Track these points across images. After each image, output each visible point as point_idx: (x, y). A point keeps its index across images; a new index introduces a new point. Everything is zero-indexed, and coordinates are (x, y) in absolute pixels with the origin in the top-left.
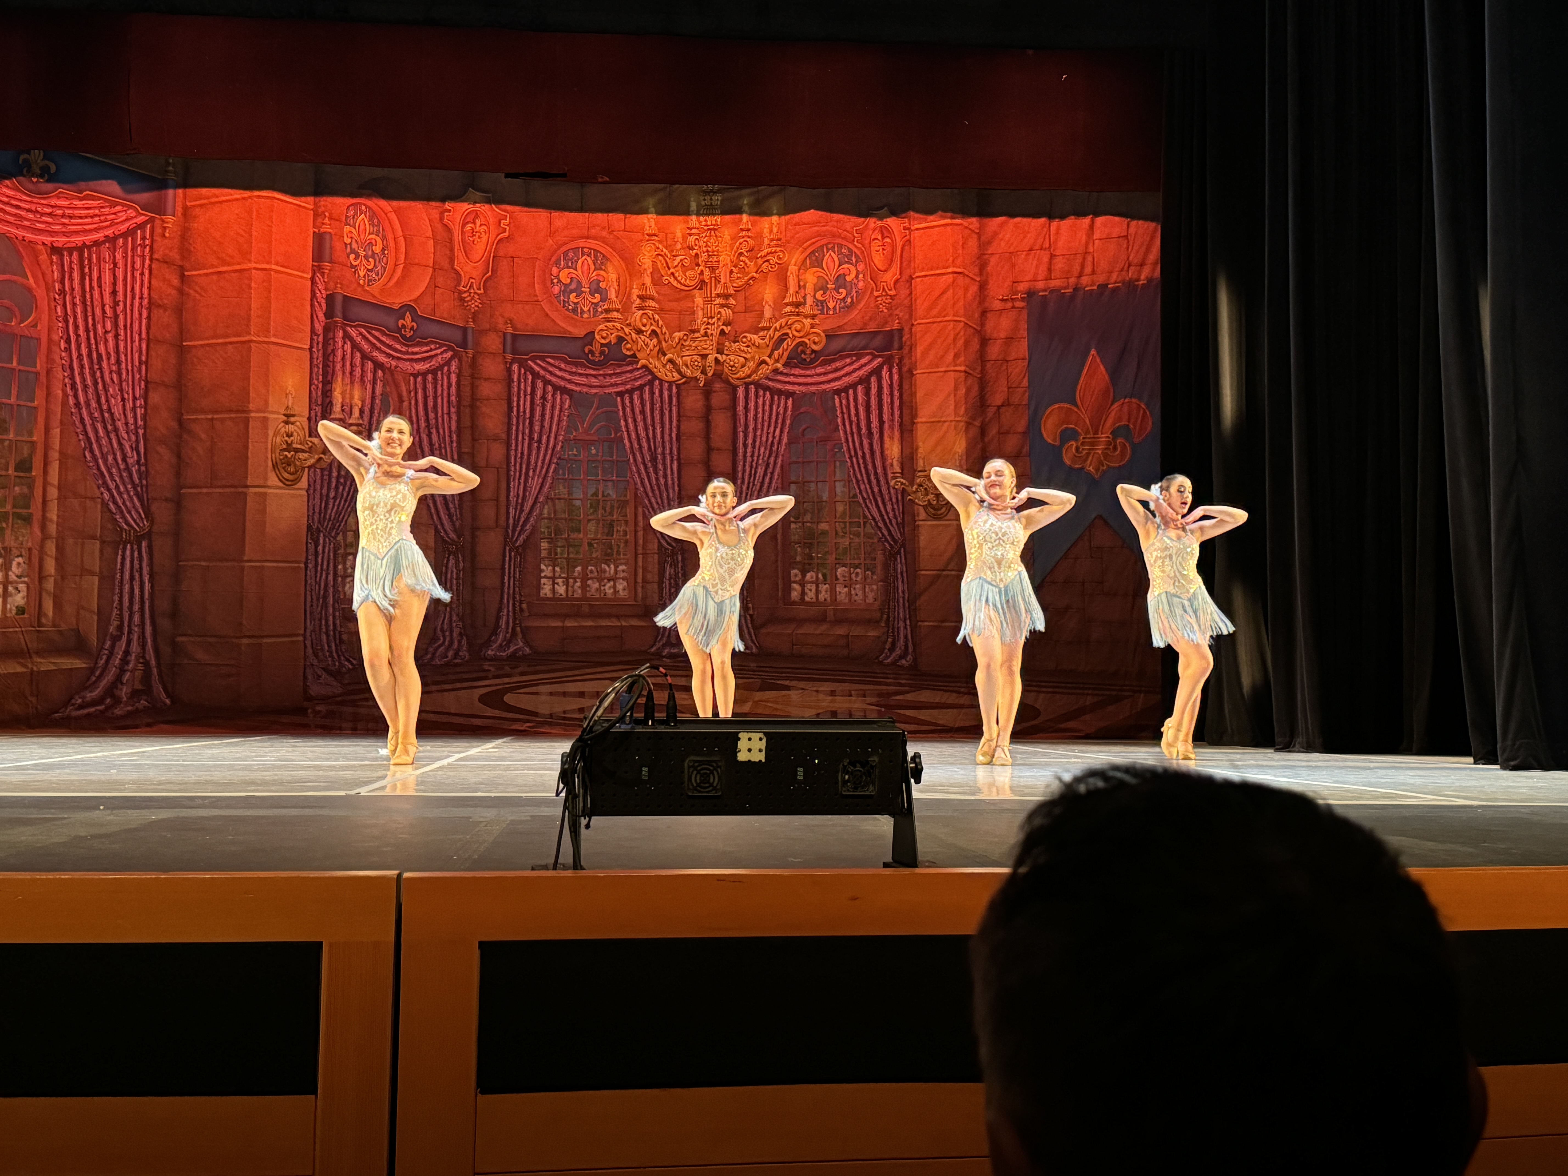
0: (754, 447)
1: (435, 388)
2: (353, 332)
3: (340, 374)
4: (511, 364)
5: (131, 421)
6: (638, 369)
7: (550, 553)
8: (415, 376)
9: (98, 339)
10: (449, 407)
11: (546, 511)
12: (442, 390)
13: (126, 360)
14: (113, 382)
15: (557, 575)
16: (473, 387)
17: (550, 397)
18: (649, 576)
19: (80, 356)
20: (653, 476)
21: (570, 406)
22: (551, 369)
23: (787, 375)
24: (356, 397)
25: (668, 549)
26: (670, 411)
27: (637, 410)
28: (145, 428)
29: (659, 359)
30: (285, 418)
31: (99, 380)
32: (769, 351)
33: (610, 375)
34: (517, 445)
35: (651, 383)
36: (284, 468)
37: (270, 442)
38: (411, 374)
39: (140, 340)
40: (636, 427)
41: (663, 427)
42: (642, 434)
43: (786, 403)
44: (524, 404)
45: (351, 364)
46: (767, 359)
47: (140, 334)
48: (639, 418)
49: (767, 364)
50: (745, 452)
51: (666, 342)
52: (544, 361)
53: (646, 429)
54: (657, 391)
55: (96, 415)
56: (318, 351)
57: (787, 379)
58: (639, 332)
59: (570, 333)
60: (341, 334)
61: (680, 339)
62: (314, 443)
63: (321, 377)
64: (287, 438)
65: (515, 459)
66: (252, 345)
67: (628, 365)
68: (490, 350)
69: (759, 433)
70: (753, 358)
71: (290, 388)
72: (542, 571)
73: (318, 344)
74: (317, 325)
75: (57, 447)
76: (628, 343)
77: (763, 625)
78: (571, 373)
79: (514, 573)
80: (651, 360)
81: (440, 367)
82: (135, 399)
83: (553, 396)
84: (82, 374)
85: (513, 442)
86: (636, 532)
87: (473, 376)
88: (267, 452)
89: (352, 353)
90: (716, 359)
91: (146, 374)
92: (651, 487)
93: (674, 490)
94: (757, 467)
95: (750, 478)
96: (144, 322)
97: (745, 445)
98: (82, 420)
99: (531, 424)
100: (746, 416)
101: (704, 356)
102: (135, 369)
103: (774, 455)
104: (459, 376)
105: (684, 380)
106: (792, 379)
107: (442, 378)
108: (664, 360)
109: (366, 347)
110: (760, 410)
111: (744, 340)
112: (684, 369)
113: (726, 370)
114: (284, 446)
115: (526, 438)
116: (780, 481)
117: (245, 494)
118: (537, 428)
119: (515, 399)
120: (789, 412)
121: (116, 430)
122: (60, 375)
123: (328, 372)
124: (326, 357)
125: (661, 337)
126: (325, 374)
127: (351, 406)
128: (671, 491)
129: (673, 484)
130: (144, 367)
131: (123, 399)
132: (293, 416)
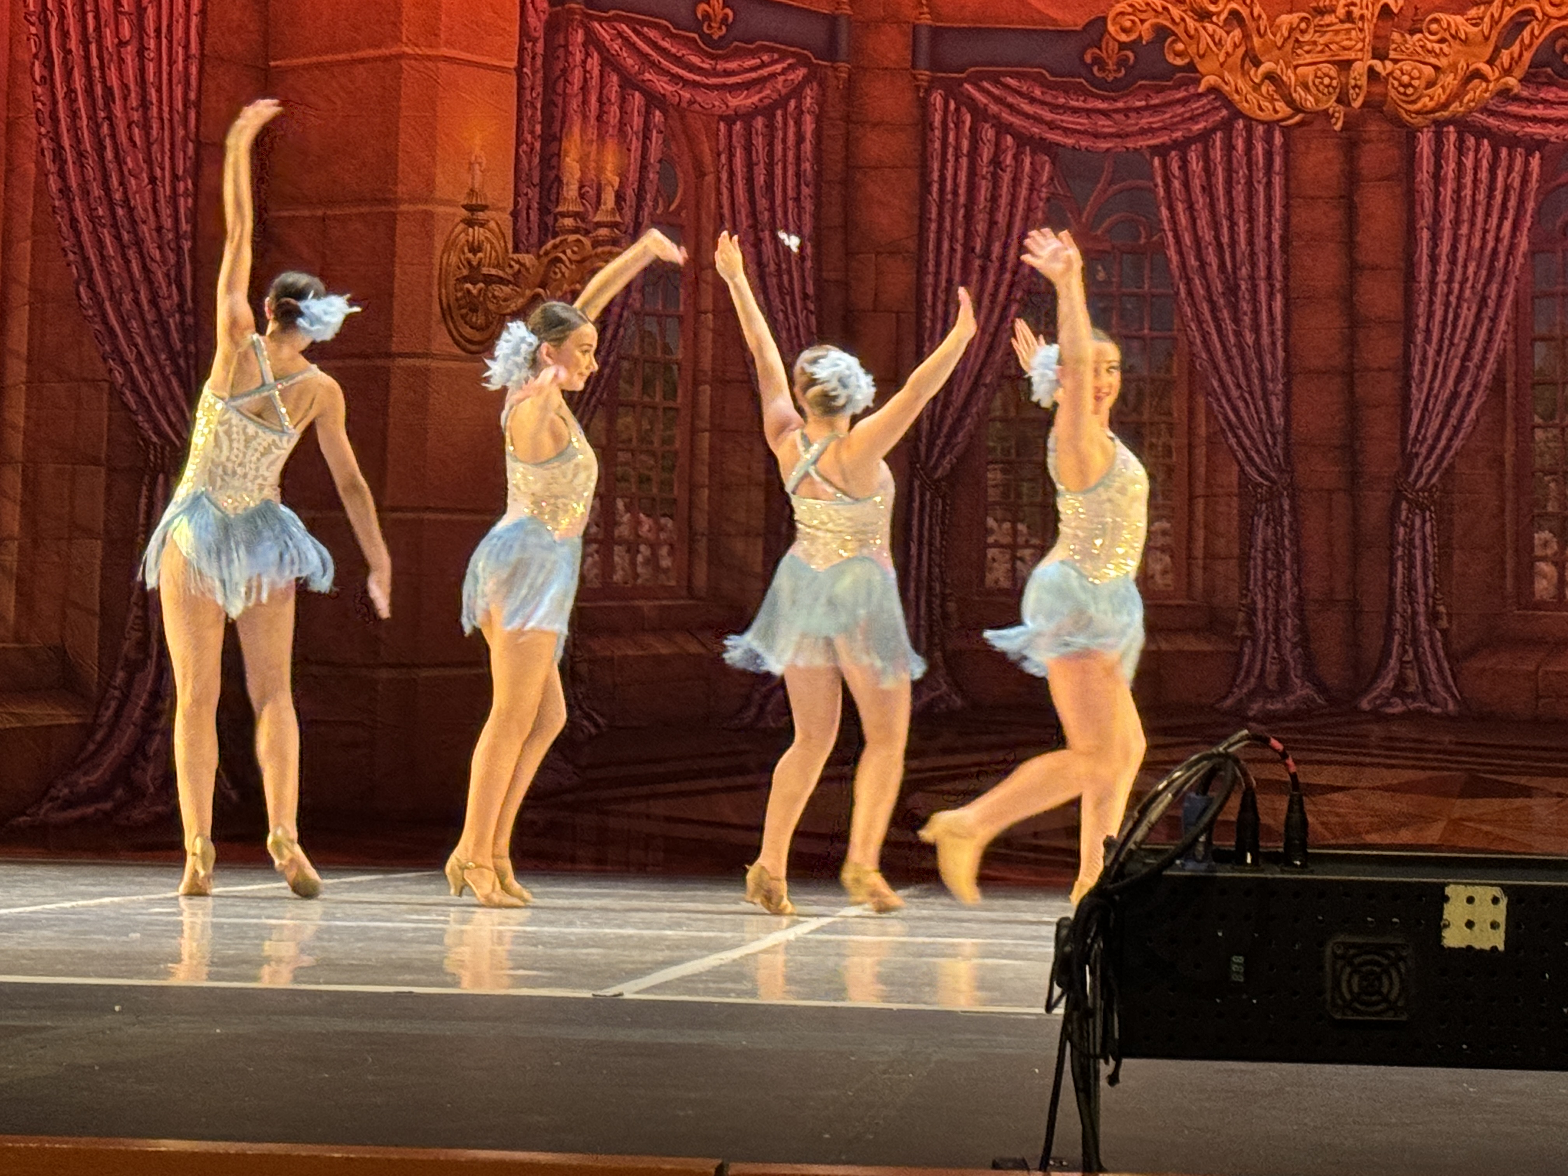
0: (1453, 262)
1: (771, 145)
2: (602, 31)
3: (577, 120)
4: (928, 91)
5: (168, 223)
6: (1200, 96)
7: (1005, 495)
8: (730, 121)
9: (106, 56)
10: (798, 185)
11: (998, 403)
12: (785, 150)
13: (160, 101)
14: (134, 144)
15: (1021, 540)
16: (849, 142)
17: (1009, 160)
18: (1221, 545)
19: (71, 92)
20: (1229, 326)
21: (1051, 179)
22: (1010, 99)
23: (1530, 102)
24: (609, 167)
25: (1260, 485)
26: (1269, 185)
27: (1196, 184)
28: (194, 238)
29: (1245, 73)
30: (465, 213)
31: (108, 142)
32: (1491, 49)
33: (1138, 110)
34: (938, 265)
35: (1227, 126)
36: (463, 317)
37: (436, 261)
38: (721, 118)
39: (187, 58)
40: (1193, 221)
41: (1251, 220)
42: (1208, 236)
43: (1527, 163)
44: (955, 175)
45: (600, 101)
46: (1486, 68)
47: (186, 47)
48: (1201, 202)
49: (1484, 78)
50: (1434, 273)
51: (1261, 36)
52: (996, 82)
53: (1216, 226)
54: (1240, 144)
55: (100, 212)
56: (534, 73)
57: (1529, 112)
58: (1204, 16)
59: (1054, 21)
60: (580, 36)
61: (1291, 30)
62: (522, 265)
63: (538, 128)
64: (470, 255)
65: (935, 294)
66: (403, 63)
67: (1177, 87)
68: (886, 63)
69: (1464, 230)
70: (1453, 67)
71: (477, 149)
72: (990, 532)
73: (533, 58)
74: (533, 20)
75: (26, 278)
76: (1178, 39)
77: (1471, 652)
78: (1054, 108)
79: (931, 537)
80: (1227, 76)
81: (782, 102)
82: (175, 177)
83: (1015, 157)
84: (74, 130)
85: (931, 256)
86: (1191, 446)
87: (847, 119)
88: (430, 284)
89: (602, 76)
90: (1371, 69)
91: (197, 128)
92: (1225, 350)
93: (1274, 355)
94: (1458, 306)
95: (1443, 331)
96: (194, 20)
97: (1434, 259)
98: (73, 222)
99: (969, 217)
100: (1437, 194)
101: (1345, 65)
102: (176, 117)
103: (1498, 279)
104: (818, 120)
105: (1297, 118)
106: (1539, 111)
107: (785, 123)
108: (1257, 74)
109: (630, 62)
110: (1468, 180)
111: (1434, 27)
112: (1299, 94)
113: (1393, 93)
114: (465, 272)
115: (959, 247)
116: (1510, 336)
117: (388, 370)
118: (981, 227)
119: (936, 166)
120: (1534, 184)
121: (139, 243)
122: (32, 133)
123: (553, 117)
124: (549, 85)
125: (1251, 25)
126: (548, 121)
127: (599, 185)
128: (1268, 358)
129: (1274, 343)
130: (192, 115)
131: (153, 180)
132: (484, 208)
